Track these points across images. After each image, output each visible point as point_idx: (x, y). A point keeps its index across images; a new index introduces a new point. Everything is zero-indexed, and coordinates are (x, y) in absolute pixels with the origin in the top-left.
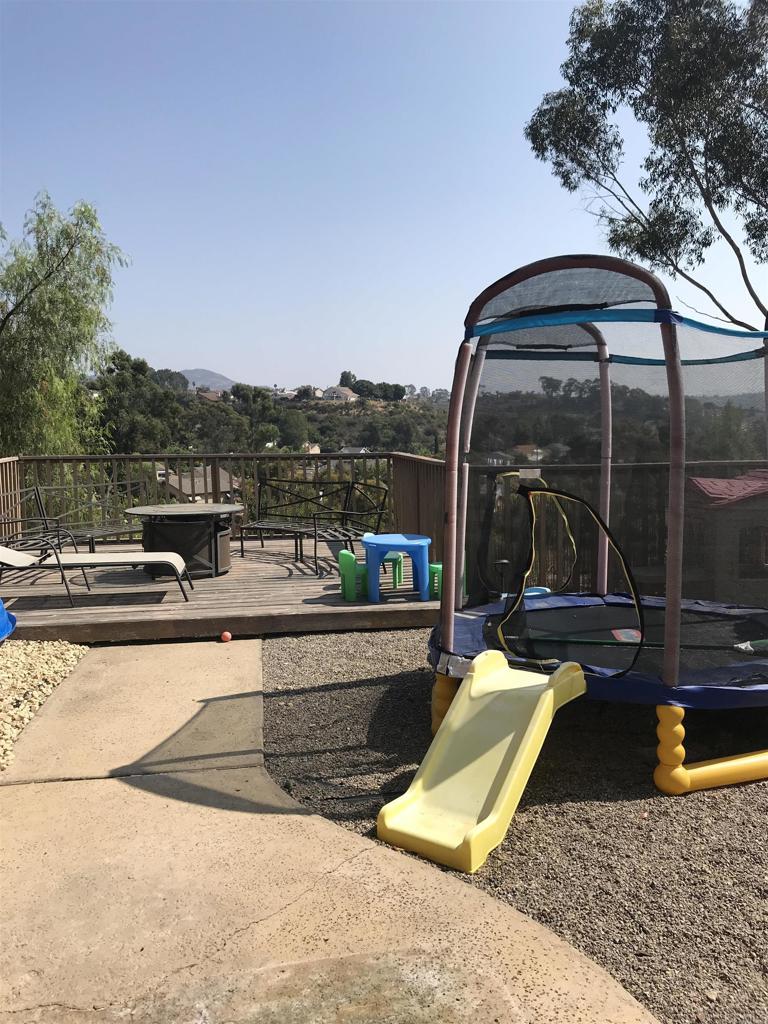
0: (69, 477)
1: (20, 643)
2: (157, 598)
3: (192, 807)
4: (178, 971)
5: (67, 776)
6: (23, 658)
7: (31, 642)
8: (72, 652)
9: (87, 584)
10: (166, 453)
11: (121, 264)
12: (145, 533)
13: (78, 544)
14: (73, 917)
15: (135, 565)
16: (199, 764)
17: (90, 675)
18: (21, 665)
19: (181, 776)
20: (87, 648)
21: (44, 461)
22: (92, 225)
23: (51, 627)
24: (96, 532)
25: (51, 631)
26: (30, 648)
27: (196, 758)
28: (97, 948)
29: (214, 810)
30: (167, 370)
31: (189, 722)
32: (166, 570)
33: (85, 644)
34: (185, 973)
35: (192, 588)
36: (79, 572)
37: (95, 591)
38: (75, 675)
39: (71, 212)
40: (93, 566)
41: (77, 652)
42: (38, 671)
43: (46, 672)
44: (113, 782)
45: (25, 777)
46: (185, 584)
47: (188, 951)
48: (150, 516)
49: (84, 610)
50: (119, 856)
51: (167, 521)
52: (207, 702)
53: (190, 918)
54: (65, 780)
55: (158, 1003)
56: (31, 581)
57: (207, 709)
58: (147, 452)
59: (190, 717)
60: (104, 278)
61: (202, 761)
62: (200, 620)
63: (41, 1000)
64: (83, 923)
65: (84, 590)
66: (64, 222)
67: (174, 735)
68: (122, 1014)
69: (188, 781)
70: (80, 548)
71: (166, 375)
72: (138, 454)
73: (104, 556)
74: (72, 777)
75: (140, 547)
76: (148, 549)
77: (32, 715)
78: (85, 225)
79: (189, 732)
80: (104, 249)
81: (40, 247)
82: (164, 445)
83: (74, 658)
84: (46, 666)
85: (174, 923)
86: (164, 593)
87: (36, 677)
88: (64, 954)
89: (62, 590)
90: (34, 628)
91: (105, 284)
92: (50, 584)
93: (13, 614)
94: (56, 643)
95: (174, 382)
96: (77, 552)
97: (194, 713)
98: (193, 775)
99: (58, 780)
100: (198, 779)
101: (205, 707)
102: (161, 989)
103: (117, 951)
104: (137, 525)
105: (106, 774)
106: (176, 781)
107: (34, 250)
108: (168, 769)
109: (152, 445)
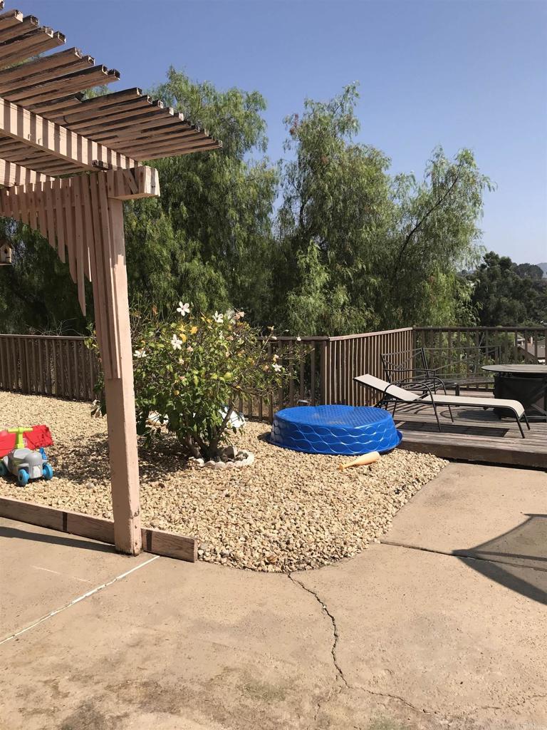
0: (446, 342)
1: (404, 452)
2: (501, 433)
3: (511, 592)
4: (486, 708)
5: (424, 547)
6: (404, 462)
7: (411, 452)
8: (437, 463)
9: (452, 418)
10: (521, 326)
11: (490, 190)
12: (496, 384)
13: (448, 389)
14: (417, 643)
15: (486, 407)
16: (520, 562)
17: (447, 481)
18: (403, 467)
19: (504, 567)
20: (448, 462)
21: (429, 330)
22: (470, 164)
23: (425, 444)
24: (462, 382)
25: (425, 446)
26: (409, 456)
27: (519, 556)
28: (430, 670)
29: (528, 599)
30: (526, 264)
31: (516, 528)
32: (510, 413)
33: (447, 459)
34: (491, 711)
35: (529, 429)
36: (446, 408)
37: (457, 423)
38: (437, 479)
39: (456, 157)
40: (457, 405)
41: (441, 463)
42: (413, 473)
43: (418, 474)
44: (455, 559)
45: (397, 541)
46: (524, 425)
47: (495, 697)
48: (500, 372)
49: (448, 435)
50: (452, 612)
51: (513, 377)
52: (532, 516)
53: (499, 673)
54: (422, 549)
55: (468, 725)
56: (415, 411)
57: (532, 521)
58: (508, 325)
59: (517, 524)
60: (476, 201)
61: (523, 560)
62: (533, 453)
63: (390, 691)
64: (423, 649)
65: (449, 421)
66: (451, 165)
67: (503, 535)
68: (442, 722)
69: (510, 572)
70: (447, 392)
71: (526, 267)
72: (501, 327)
73: (466, 399)
74: (427, 548)
75: (491, 394)
76: (497, 396)
77: (406, 501)
78: (466, 165)
79: (515, 536)
80: (478, 180)
81: (434, 184)
82: (521, 320)
83: (438, 468)
84: (418, 470)
85: (487, 673)
86: (507, 430)
87: (411, 476)
88: (408, 666)
89: (433, 420)
90: (414, 443)
91: (477, 205)
92: (427, 415)
93: (401, 432)
94: (427, 455)
95: (532, 273)
96: (446, 394)
97: (520, 523)
98: (513, 568)
99: (418, 548)
100: (517, 572)
101: (529, 520)
102: (472, 716)
103: (444, 677)
104: (491, 378)
105: (450, 552)
106: (501, 569)
107: (430, 187)
108: (495, 560)
109: (512, 320)
